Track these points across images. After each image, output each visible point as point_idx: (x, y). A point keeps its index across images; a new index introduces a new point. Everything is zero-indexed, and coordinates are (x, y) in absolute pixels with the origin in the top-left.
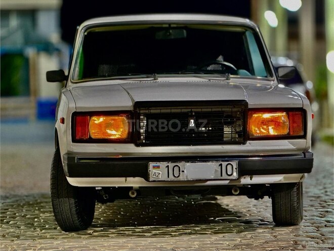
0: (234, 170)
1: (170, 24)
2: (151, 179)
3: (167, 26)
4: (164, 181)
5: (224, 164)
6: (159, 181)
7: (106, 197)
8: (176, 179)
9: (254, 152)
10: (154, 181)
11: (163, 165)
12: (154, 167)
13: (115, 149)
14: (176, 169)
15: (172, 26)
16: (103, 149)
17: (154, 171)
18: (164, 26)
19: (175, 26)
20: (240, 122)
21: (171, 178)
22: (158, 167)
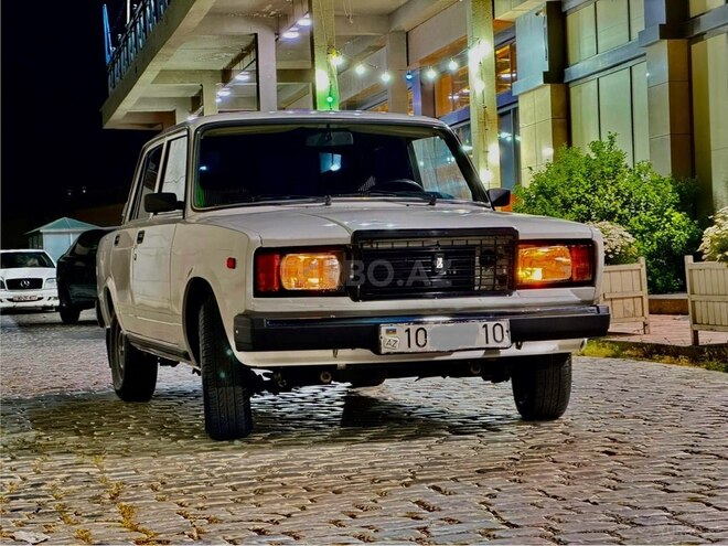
0: (505, 333)
1: (328, 125)
2: (383, 351)
3: (325, 126)
4: (403, 353)
5: (491, 324)
6: (395, 353)
7: (282, 383)
8: (420, 350)
9: (530, 306)
10: (388, 354)
11: (401, 328)
12: (388, 331)
13: (321, 306)
14: (421, 333)
15: (331, 126)
16: (303, 305)
17: (389, 337)
18: (321, 126)
19: (336, 126)
20: (504, 262)
21: (414, 348)
22: (394, 331)
